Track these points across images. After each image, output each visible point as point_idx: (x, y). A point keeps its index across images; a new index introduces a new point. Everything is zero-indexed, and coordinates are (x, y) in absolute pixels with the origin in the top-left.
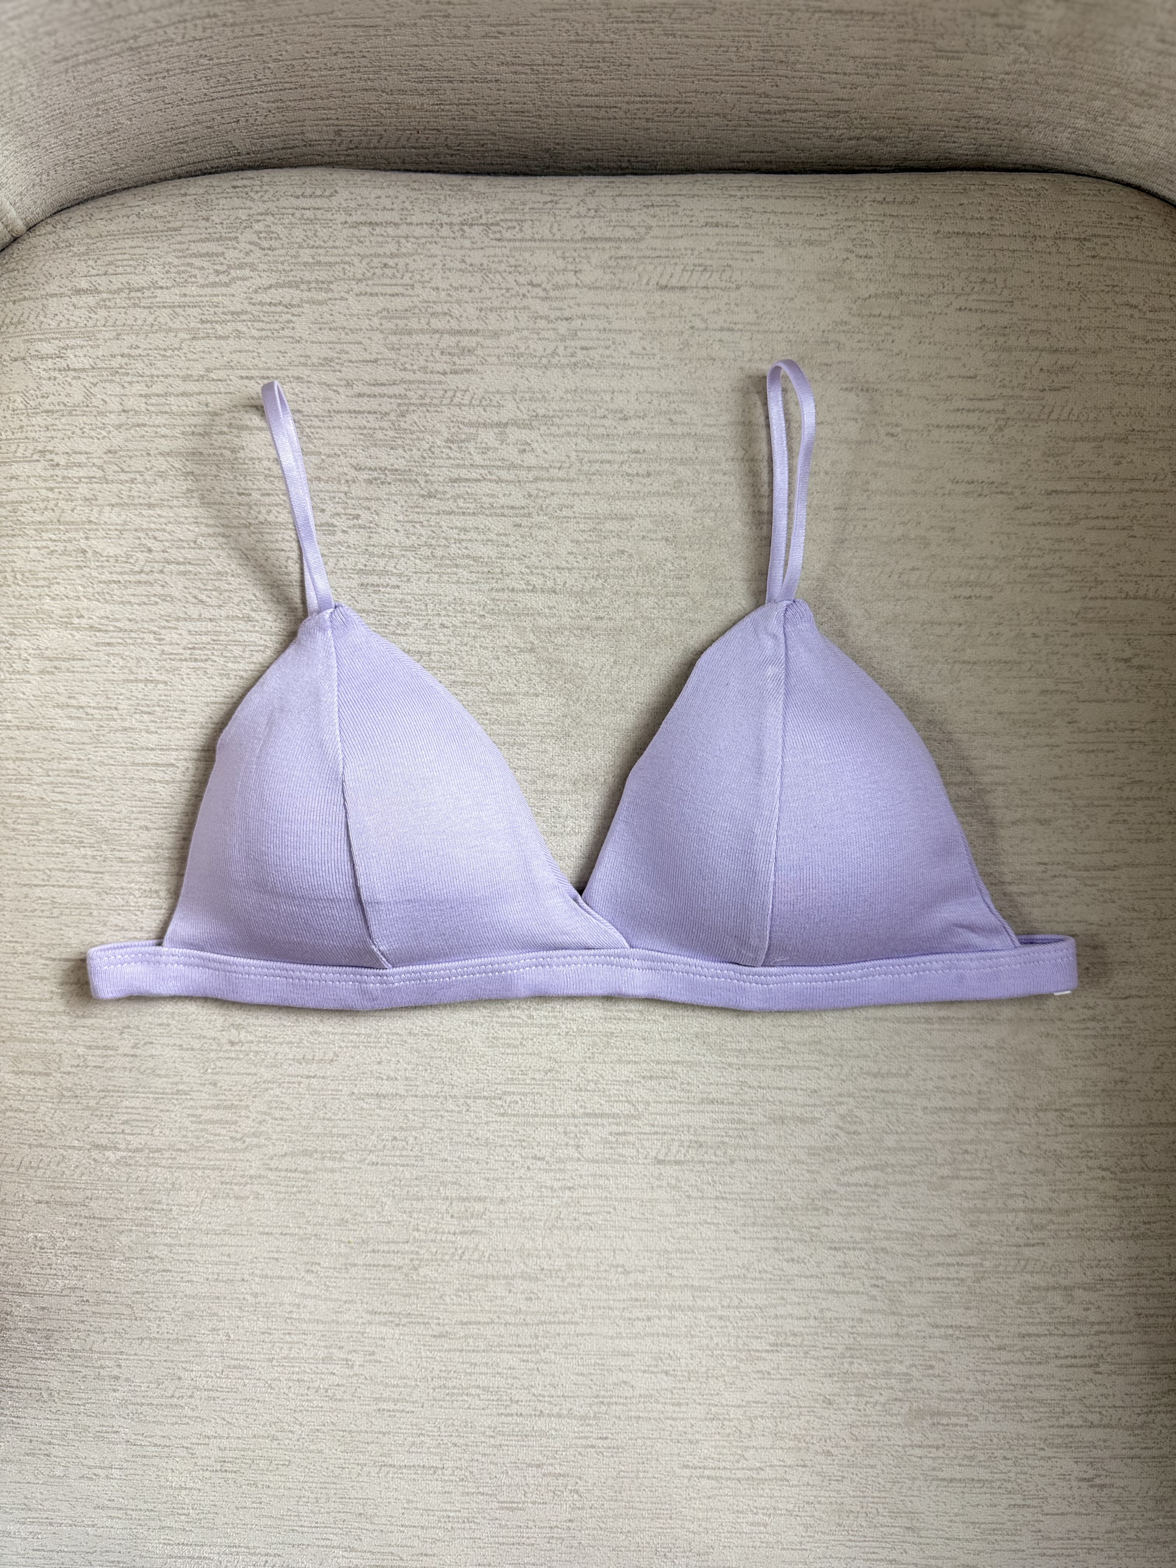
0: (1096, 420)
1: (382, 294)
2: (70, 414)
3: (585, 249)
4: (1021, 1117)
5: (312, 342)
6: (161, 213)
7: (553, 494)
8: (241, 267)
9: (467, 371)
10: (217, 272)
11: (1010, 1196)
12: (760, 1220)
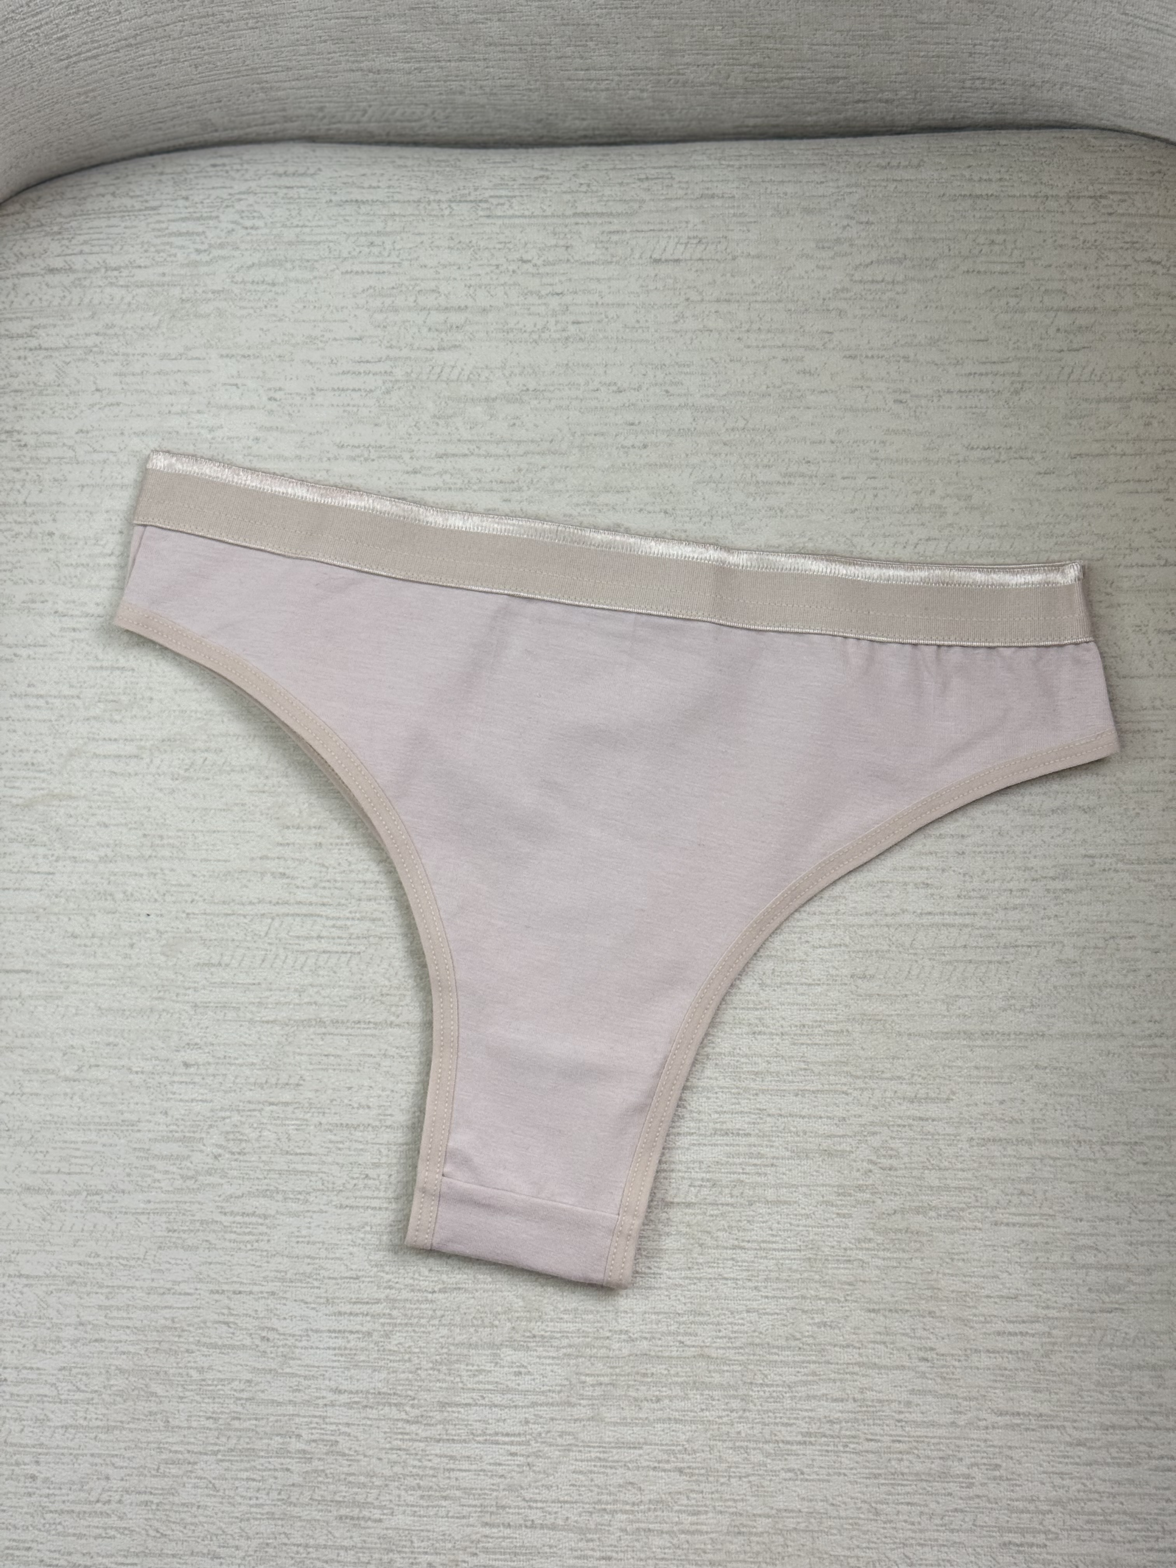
0: (1121, 380)
1: (368, 273)
2: (41, 393)
3: (577, 224)
4: (1085, 1151)
5: (296, 321)
6: (138, 193)
7: (544, 468)
8: (222, 246)
9: (455, 346)
10: (198, 251)
11: (1078, 1248)
12: (784, 1276)
